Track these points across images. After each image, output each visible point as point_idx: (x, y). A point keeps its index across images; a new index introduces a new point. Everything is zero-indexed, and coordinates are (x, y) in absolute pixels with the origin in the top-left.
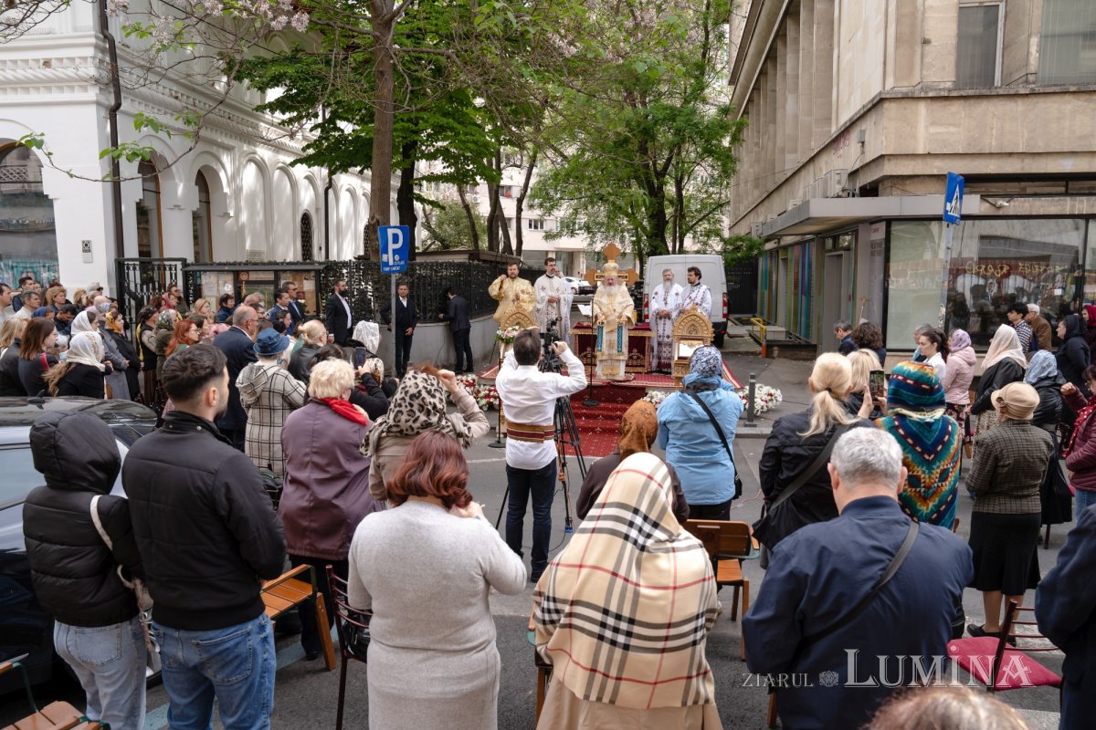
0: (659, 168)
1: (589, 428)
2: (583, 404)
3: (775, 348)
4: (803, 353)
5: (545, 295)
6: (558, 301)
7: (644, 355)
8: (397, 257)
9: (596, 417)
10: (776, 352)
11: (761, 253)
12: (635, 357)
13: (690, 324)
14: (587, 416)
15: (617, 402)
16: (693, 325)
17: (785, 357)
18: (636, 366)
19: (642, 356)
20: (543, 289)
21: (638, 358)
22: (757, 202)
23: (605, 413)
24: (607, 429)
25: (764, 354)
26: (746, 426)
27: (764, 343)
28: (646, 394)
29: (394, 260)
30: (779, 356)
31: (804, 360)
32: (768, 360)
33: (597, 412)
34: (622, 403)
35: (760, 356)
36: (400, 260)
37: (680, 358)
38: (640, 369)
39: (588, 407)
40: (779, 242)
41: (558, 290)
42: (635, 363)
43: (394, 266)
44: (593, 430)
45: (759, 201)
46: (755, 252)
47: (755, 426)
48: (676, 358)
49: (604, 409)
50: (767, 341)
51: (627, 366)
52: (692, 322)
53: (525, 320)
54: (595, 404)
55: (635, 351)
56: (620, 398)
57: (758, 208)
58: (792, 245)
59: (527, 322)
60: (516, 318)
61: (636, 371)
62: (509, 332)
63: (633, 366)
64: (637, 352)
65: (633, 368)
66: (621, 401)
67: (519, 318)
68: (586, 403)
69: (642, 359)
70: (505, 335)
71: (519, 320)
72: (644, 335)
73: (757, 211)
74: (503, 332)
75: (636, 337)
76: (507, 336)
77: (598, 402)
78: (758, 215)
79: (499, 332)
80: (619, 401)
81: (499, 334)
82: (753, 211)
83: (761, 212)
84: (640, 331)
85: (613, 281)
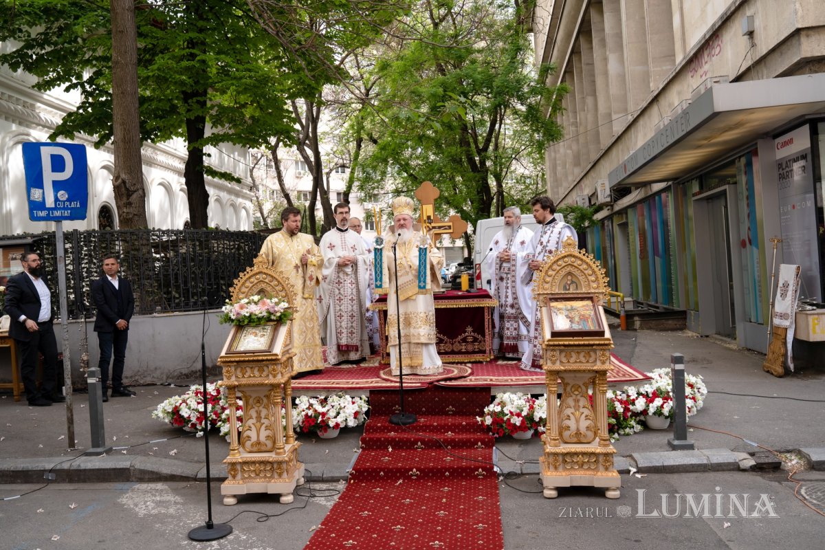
0: (481, 146)
1: (398, 470)
2: (391, 422)
3: (636, 318)
4: (670, 322)
5: (333, 256)
6: (355, 264)
7: (484, 336)
8: (63, 195)
9: (408, 445)
10: (637, 322)
11: (592, 222)
12: (470, 339)
13: (563, 273)
14: (398, 445)
15: (446, 414)
16: (570, 273)
17: (650, 328)
18: (474, 352)
19: (479, 337)
20: (332, 247)
21: (475, 340)
22: (581, 177)
23: (427, 436)
24: (431, 470)
25: (624, 325)
26: (674, 448)
27: (622, 314)
28: (494, 398)
29: (56, 200)
30: (641, 328)
31: (673, 330)
32: (629, 332)
33: (412, 436)
34: (455, 414)
35: (619, 329)
36: (69, 200)
37: (555, 334)
38: (478, 357)
39: (397, 427)
40: (613, 209)
41: (354, 248)
42: (470, 348)
43: (56, 208)
44: (403, 473)
45: (583, 174)
46: (587, 224)
47: (691, 447)
48: (548, 336)
49: (425, 428)
50: (626, 311)
52: (569, 269)
53: (272, 284)
54: (411, 421)
55: (469, 329)
56: (451, 407)
57: (582, 183)
58: (633, 206)
59: (277, 288)
60: (257, 283)
61: (474, 360)
62: (242, 308)
63: (467, 353)
64: (473, 331)
65: (469, 356)
66: (453, 411)
67: (261, 281)
68: (395, 419)
69: (480, 342)
70: (235, 314)
71: (263, 286)
72: (481, 306)
73: (581, 186)
74: (231, 307)
75: (469, 308)
76: (238, 314)
77: (414, 416)
78: (582, 190)
79: (226, 309)
80: (449, 411)
81: (226, 311)
82: (575, 188)
83: (585, 186)
84: (475, 300)
85: (407, 222)
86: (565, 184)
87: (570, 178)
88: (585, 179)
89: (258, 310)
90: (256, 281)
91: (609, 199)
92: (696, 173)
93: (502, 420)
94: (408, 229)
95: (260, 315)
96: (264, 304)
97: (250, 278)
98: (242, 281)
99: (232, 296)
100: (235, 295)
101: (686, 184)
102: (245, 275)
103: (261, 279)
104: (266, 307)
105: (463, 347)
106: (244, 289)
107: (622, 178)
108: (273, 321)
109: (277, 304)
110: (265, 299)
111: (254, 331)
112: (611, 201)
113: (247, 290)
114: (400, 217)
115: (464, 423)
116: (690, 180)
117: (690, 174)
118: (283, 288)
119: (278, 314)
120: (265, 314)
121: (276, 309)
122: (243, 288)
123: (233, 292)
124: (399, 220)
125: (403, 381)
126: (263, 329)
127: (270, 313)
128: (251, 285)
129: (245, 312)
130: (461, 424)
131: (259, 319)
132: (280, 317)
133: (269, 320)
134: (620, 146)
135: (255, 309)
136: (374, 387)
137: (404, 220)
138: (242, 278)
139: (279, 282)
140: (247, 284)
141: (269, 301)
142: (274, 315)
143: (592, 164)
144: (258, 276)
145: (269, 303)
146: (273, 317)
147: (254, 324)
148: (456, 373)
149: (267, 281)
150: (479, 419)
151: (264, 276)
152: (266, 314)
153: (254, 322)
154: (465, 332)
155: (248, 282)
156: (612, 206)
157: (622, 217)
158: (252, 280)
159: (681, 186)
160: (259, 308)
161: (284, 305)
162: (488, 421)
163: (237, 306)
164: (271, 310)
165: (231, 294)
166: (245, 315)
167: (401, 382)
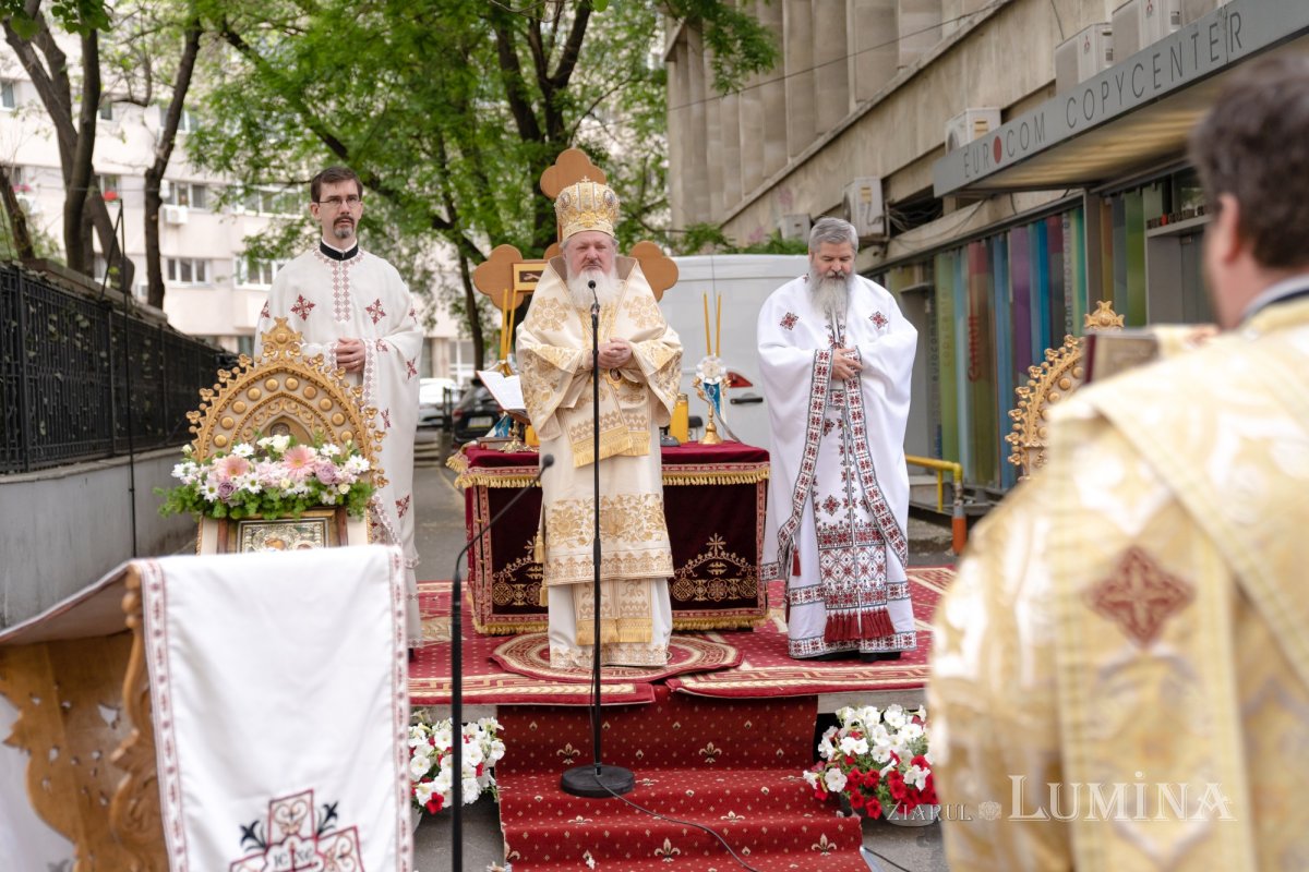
2: (566, 788)
7: (752, 560)
12: (718, 569)
14: (609, 848)
15: (700, 763)
18: (726, 604)
19: (742, 562)
21: (732, 571)
25: (960, 543)
27: (957, 514)
33: (640, 823)
34: (721, 763)
35: (950, 553)
38: (738, 617)
41: (377, 311)
42: (718, 591)
49: (663, 802)
50: (965, 509)
51: (677, 605)
53: (314, 403)
54: (621, 784)
55: (717, 542)
56: (710, 745)
57: (791, 185)
58: (954, 247)
59: (327, 416)
60: (270, 400)
61: (725, 624)
62: (235, 469)
63: (709, 604)
64: (727, 549)
65: (715, 612)
66: (715, 756)
67: (283, 395)
68: (579, 780)
69: (744, 576)
70: (216, 486)
71: (287, 408)
72: (748, 481)
73: (789, 192)
74: (204, 468)
75: (719, 488)
76: (227, 486)
77: (628, 774)
78: (788, 200)
79: (186, 471)
80: (705, 756)
81: (188, 480)
82: (768, 199)
83: (801, 192)
84: (734, 465)
85: (602, 254)
86: (730, 186)
87: (749, 171)
88: (800, 175)
89: (284, 476)
90: (266, 395)
91: (879, 229)
92: (1157, 172)
93: (875, 775)
94: (606, 272)
95: (289, 491)
96: (300, 460)
97: (249, 384)
98: (225, 394)
99: (195, 436)
100: (203, 434)
101: (1123, 196)
102: (234, 377)
103: (282, 389)
104: (308, 469)
105: (700, 590)
106: (229, 418)
107: (984, 172)
108: (326, 507)
109: (339, 461)
110: (302, 447)
111: (274, 535)
112: (885, 234)
113: (238, 419)
114: (589, 239)
115: (764, 789)
116: (1136, 189)
117: (1139, 174)
118: (348, 417)
119: (345, 489)
120: (303, 488)
121: (340, 473)
122: (228, 411)
123: (198, 425)
124: (585, 247)
125: (603, 677)
126: (300, 530)
127: (320, 486)
128: (251, 406)
129: (248, 482)
130: (758, 792)
131: (289, 502)
132: (346, 497)
133: (314, 504)
134: (922, 95)
135: (277, 473)
136: (511, 697)
137: (599, 246)
138: (224, 385)
139: (334, 398)
140: (241, 402)
141: (312, 451)
142: (330, 493)
143: (828, 136)
144: (272, 382)
145: (317, 458)
146: (326, 498)
147: (273, 516)
148: (696, 658)
149: (298, 394)
150: (810, 777)
151: (291, 381)
152: (306, 489)
153: (271, 510)
154: (705, 550)
155: (242, 396)
156: (884, 246)
157: (912, 274)
158: (255, 391)
159: (1108, 200)
160: (286, 471)
161: (358, 464)
162: (836, 781)
163: (220, 465)
164: (324, 478)
165: (192, 429)
166: (246, 490)
167: (597, 682)
